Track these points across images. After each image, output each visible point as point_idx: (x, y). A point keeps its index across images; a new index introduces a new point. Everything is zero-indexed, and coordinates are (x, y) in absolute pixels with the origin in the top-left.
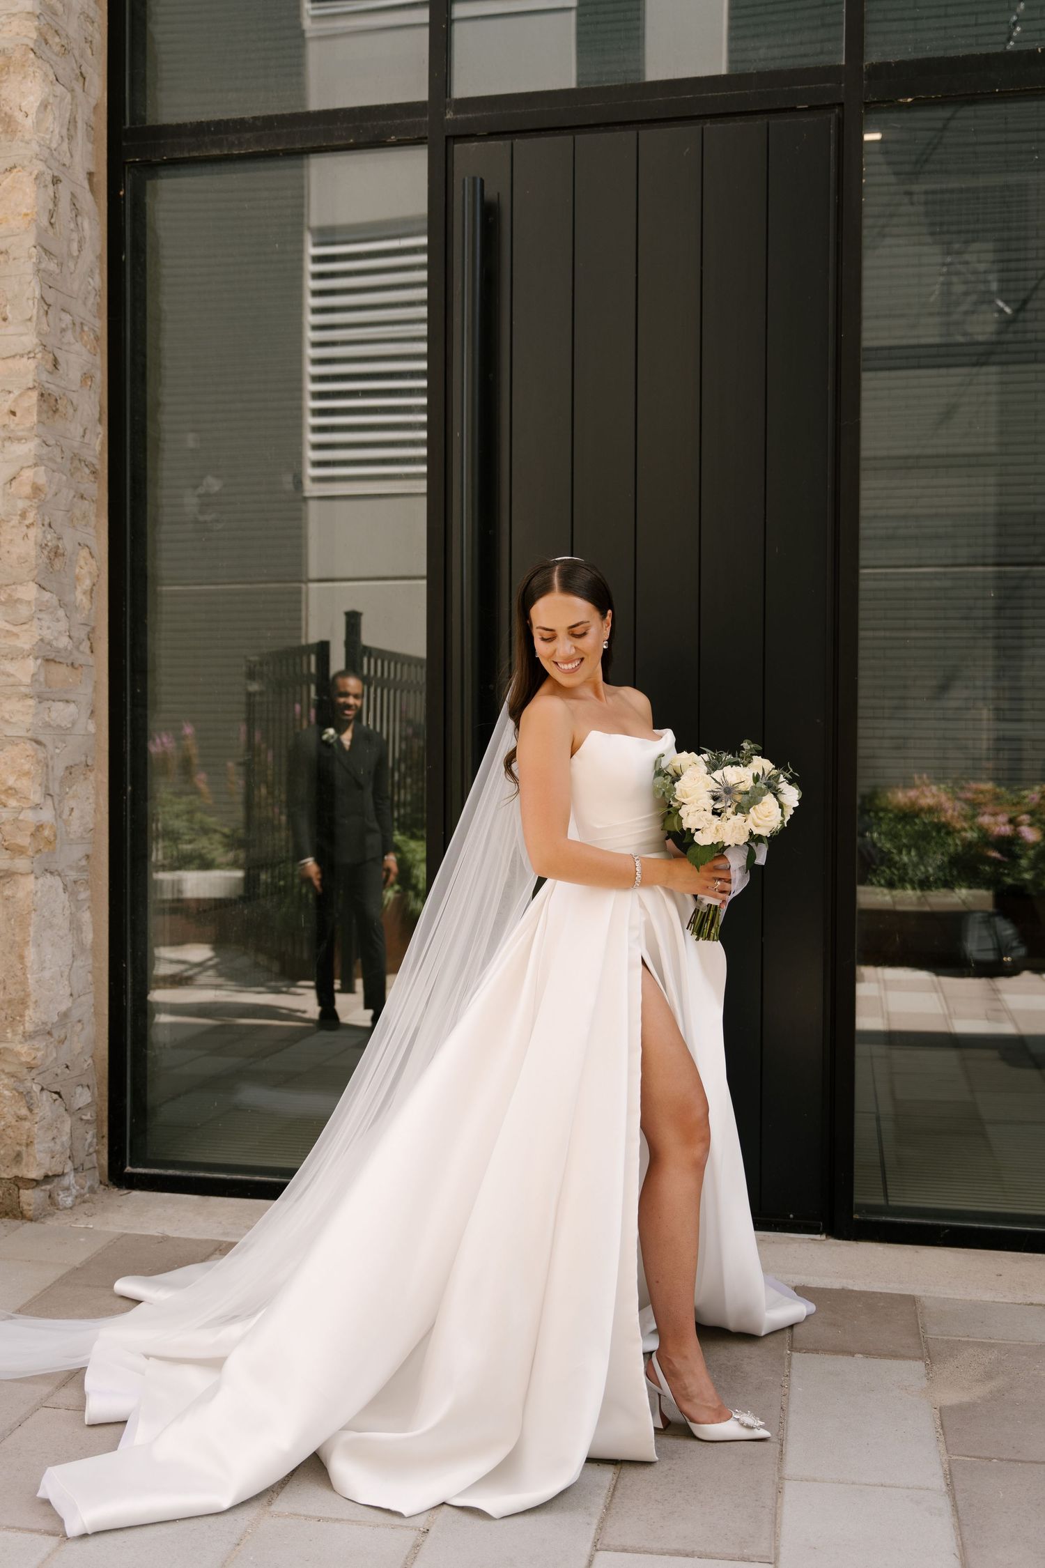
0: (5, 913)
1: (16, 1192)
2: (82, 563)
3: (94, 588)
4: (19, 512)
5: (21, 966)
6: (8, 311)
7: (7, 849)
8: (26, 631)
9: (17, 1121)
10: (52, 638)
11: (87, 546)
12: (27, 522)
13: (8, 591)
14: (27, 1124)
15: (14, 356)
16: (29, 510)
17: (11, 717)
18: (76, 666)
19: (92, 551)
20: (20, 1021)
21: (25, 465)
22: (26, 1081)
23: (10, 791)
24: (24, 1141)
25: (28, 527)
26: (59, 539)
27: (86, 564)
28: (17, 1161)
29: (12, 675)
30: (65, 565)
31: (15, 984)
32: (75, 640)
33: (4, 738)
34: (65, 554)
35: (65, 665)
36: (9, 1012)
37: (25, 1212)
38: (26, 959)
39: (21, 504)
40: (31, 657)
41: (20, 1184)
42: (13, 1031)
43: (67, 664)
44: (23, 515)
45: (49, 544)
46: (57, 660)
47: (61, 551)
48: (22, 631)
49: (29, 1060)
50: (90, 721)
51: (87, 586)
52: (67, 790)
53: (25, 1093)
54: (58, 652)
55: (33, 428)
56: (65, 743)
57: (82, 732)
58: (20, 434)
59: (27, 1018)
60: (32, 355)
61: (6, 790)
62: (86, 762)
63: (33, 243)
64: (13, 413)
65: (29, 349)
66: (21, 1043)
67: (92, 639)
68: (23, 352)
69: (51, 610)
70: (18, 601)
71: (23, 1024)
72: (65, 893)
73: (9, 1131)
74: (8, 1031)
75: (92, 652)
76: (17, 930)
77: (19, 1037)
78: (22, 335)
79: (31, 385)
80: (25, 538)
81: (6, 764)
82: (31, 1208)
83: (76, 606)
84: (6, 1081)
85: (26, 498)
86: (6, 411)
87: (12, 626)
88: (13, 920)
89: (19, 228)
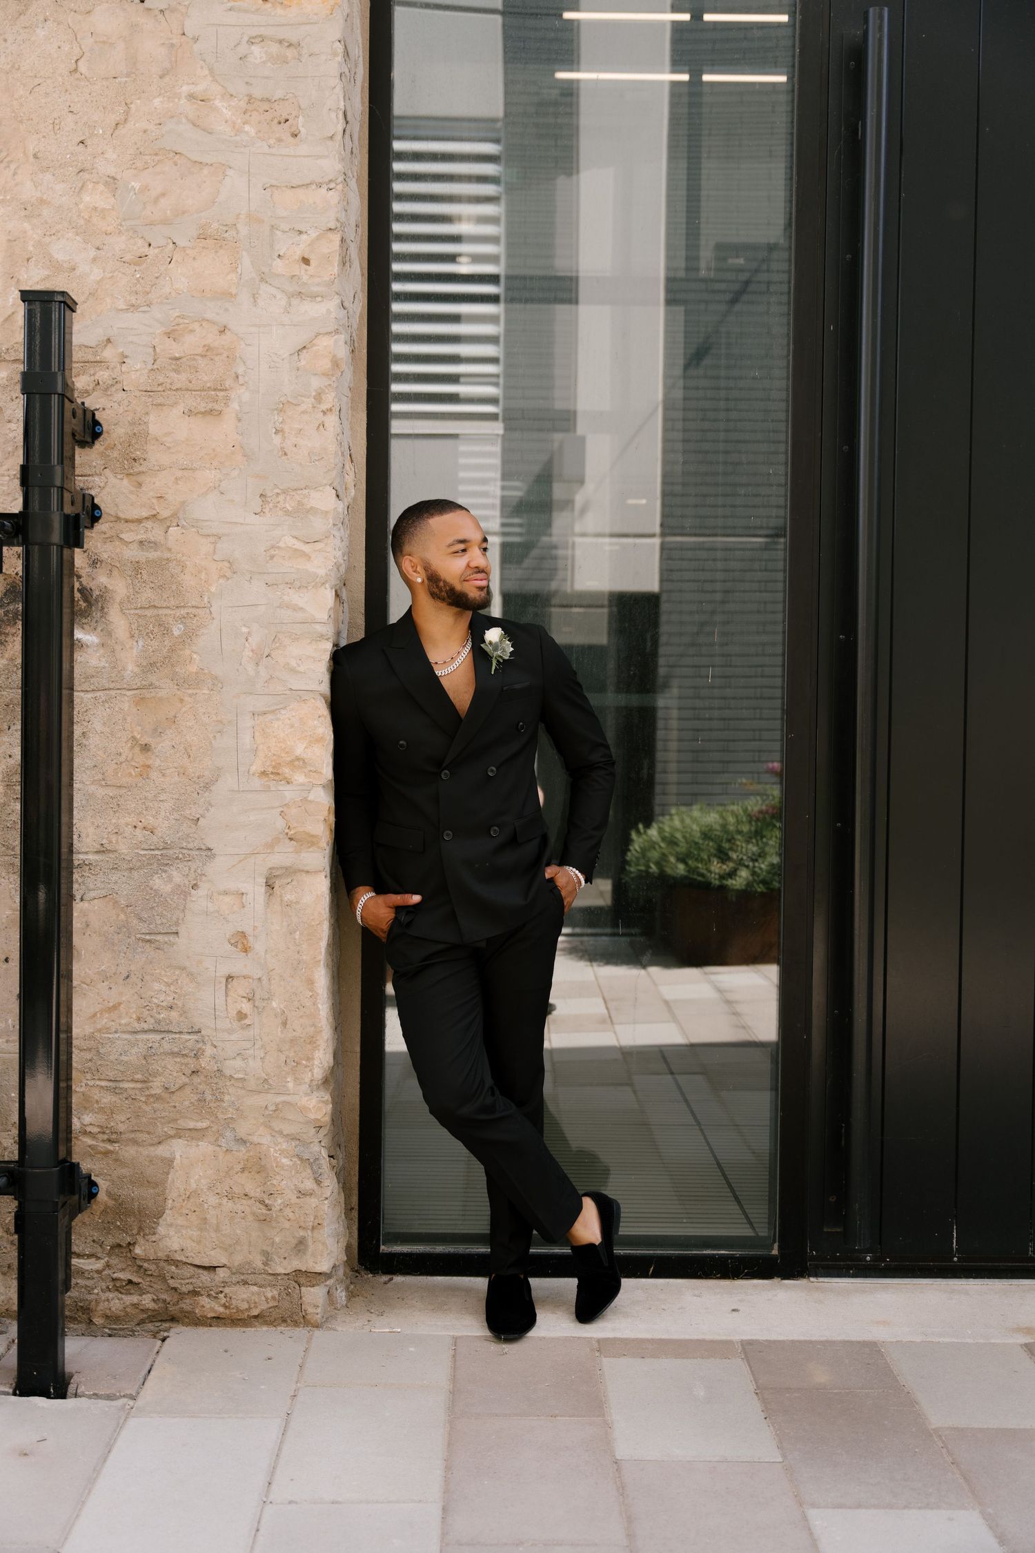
0: (285, 923)
1: (298, 1291)
4: (314, 394)
5: (311, 994)
6: (300, 125)
7: (291, 839)
8: (319, 551)
9: (298, 1197)
10: (340, 562)
12: (324, 407)
13: (297, 498)
14: (313, 1201)
15: (307, 185)
16: (327, 391)
17: (299, 665)
18: (342, 601)
20: (306, 1067)
21: (323, 331)
22: (312, 1145)
23: (297, 763)
24: (311, 1224)
25: (324, 413)
26: (343, 433)
28: (299, 1251)
29: (301, 608)
31: (301, 1017)
33: (288, 692)
35: (339, 599)
36: (292, 1054)
37: (308, 1317)
38: (316, 985)
39: (316, 383)
40: (327, 585)
41: (302, 1280)
42: (296, 1079)
44: (319, 398)
45: (340, 438)
46: (338, 592)
48: (315, 551)
49: (319, 1117)
53: (312, 1160)
55: (333, 282)
58: (315, 289)
59: (316, 1062)
60: (332, 185)
61: (292, 761)
63: (338, 36)
64: (306, 261)
65: (330, 178)
66: (307, 1095)
68: (321, 181)
69: (340, 525)
70: (313, 510)
71: (310, 1070)
73: (288, 1211)
74: (289, 1080)
76: (304, 946)
77: (305, 1087)
78: (319, 157)
79: (332, 225)
80: (321, 427)
81: (292, 726)
82: (319, 1310)
84: (284, 1146)
85: (323, 374)
86: (297, 258)
87: (302, 544)
88: (298, 933)
89: (316, 14)
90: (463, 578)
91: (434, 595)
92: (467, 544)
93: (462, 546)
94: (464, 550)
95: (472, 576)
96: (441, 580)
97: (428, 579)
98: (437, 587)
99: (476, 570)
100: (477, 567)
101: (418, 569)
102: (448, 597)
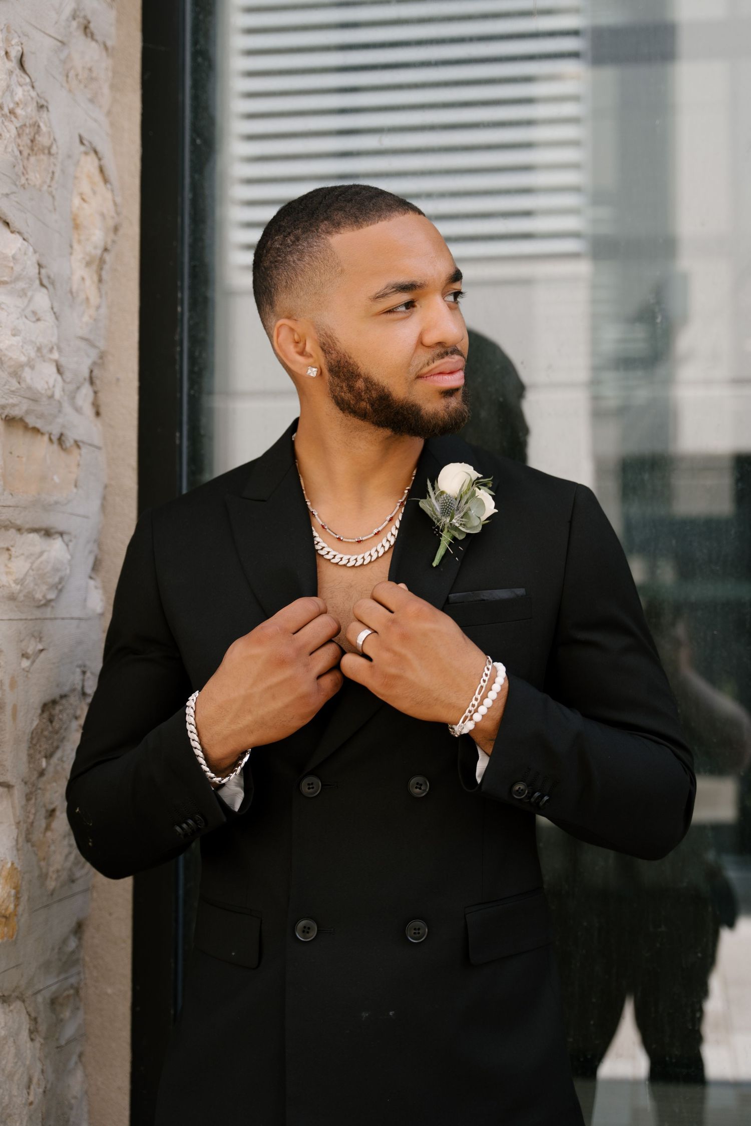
2: (85, 187)
3: (108, 257)
10: (23, 359)
11: (96, 152)
18: (69, 443)
19: (105, 162)
26: (41, 107)
27: (94, 193)
30: (52, 178)
32: (68, 375)
34: (54, 150)
35: (46, 438)
43: (50, 434)
45: (19, 111)
46: (31, 421)
47: (43, 140)
50: (92, 583)
51: (95, 248)
52: (44, 763)
54: (35, 400)
56: (41, 640)
57: (77, 613)
62: (83, 687)
67: (98, 382)
69: (21, 285)
72: (32, 1040)
75: (98, 414)
83: (71, 292)
90: (413, 370)
91: (342, 405)
92: (418, 291)
93: (405, 297)
94: (410, 305)
95: (432, 366)
96: (359, 376)
97: (331, 370)
98: (351, 388)
99: (438, 350)
100: (440, 344)
101: (308, 348)
102: (375, 411)
